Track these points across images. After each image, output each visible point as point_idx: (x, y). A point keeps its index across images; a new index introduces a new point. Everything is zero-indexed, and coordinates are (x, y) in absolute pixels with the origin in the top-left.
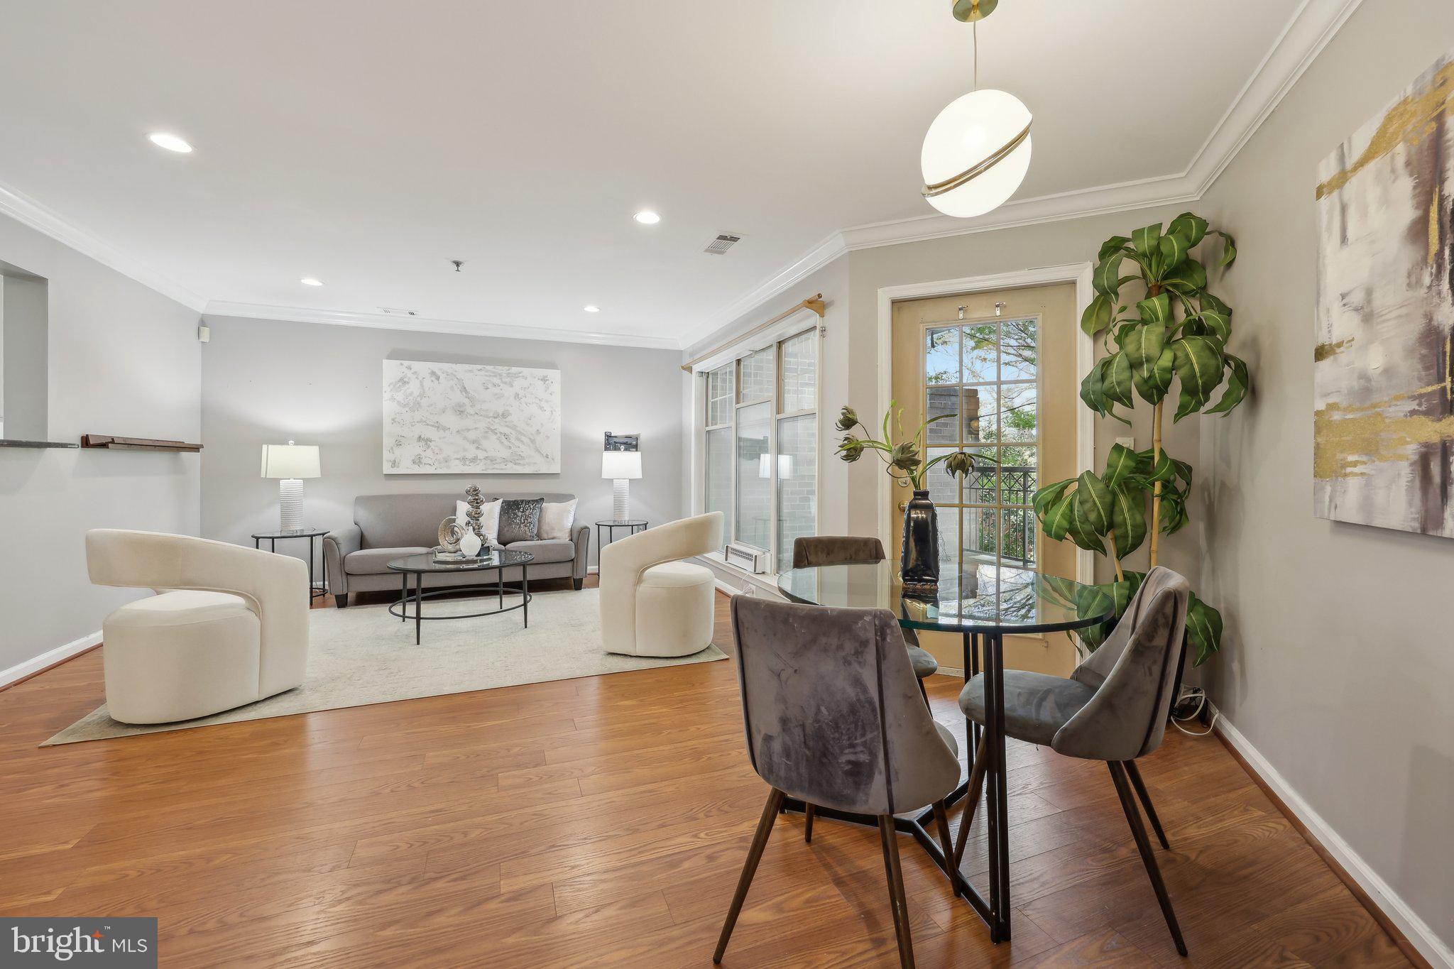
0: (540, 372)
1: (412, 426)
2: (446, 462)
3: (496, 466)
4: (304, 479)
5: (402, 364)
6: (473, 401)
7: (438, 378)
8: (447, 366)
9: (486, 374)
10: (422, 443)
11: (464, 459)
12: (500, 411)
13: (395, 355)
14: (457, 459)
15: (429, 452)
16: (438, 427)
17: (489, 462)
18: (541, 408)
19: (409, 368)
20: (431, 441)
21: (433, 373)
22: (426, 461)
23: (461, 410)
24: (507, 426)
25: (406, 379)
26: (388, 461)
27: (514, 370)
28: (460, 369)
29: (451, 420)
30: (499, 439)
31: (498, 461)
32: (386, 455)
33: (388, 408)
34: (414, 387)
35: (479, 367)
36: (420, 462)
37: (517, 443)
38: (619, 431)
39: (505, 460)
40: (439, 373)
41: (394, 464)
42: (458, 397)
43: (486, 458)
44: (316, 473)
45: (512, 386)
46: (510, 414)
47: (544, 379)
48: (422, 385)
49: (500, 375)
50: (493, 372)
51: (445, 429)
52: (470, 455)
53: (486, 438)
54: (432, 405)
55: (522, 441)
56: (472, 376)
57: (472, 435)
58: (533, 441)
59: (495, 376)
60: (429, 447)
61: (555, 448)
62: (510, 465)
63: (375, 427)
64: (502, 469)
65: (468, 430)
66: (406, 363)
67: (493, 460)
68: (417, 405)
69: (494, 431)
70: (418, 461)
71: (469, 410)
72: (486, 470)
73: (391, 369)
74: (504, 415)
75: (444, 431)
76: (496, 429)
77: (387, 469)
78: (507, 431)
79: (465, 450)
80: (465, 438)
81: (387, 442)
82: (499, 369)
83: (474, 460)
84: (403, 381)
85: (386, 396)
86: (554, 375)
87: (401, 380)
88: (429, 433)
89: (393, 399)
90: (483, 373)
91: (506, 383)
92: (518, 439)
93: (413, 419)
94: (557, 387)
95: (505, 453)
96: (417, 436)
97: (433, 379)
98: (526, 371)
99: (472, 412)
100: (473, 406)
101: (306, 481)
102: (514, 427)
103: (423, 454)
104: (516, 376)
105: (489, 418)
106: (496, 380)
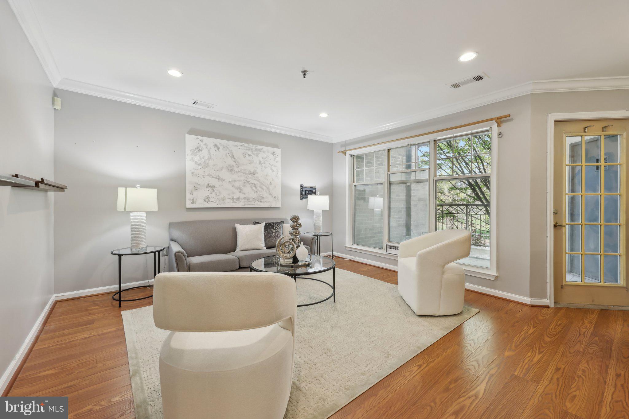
0: (271, 149)
1: (204, 177)
2: (223, 200)
3: (250, 203)
4: (147, 212)
5: (198, 138)
6: (237, 163)
7: (218, 149)
8: (224, 142)
9: (245, 148)
10: (210, 189)
11: (233, 199)
12: (252, 171)
13: (192, 132)
14: (229, 198)
15: (213, 195)
16: (219, 179)
17: (246, 200)
18: (272, 170)
19: (202, 141)
20: (214, 187)
21: (216, 146)
22: (212, 199)
23: (231, 169)
24: (256, 180)
25: (200, 148)
26: (189, 199)
27: (259, 147)
28: (231, 143)
29: (225, 175)
30: (251, 187)
31: (251, 200)
32: (188, 196)
33: (190, 165)
34: (205, 153)
35: (241, 144)
36: (209, 200)
37: (260, 189)
38: (308, 184)
39: (254, 200)
40: (219, 145)
41: (193, 201)
42: (230, 161)
43: (245, 198)
44: (155, 209)
45: (257, 156)
46: (257, 173)
47: (274, 154)
48: (209, 152)
49: (252, 149)
50: (248, 148)
51: (223, 180)
52: (236, 196)
53: (244, 186)
54: (215, 165)
55: (263, 189)
56: (237, 148)
57: (237, 184)
58: (268, 189)
59: (249, 150)
60: (213, 191)
61: (278, 192)
62: (257, 202)
63: (181, 178)
64: (253, 205)
65: (235, 181)
66: (200, 138)
67: (248, 199)
68: (207, 165)
69: (248, 182)
70: (207, 200)
71: (236, 169)
72: (244, 205)
73: (191, 141)
74: (254, 173)
75: (222, 181)
76: (249, 181)
77: (189, 205)
78: (256, 182)
79: (233, 193)
80: (233, 186)
81: (189, 187)
82: (251, 146)
83: (238, 199)
84: (198, 149)
85: (188, 157)
86: (278, 151)
87: (197, 148)
88: (214, 182)
89: (192, 160)
90: (243, 147)
91: (254, 154)
92: (261, 187)
93: (204, 173)
94: (279, 159)
95: (255, 196)
96: (206, 184)
97: (216, 149)
98: (265, 148)
99: (237, 171)
100: (238, 167)
101: (148, 213)
102: (259, 181)
103: (210, 195)
104: (260, 150)
105: (246, 174)
106: (250, 153)
